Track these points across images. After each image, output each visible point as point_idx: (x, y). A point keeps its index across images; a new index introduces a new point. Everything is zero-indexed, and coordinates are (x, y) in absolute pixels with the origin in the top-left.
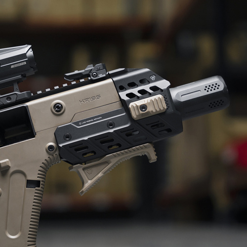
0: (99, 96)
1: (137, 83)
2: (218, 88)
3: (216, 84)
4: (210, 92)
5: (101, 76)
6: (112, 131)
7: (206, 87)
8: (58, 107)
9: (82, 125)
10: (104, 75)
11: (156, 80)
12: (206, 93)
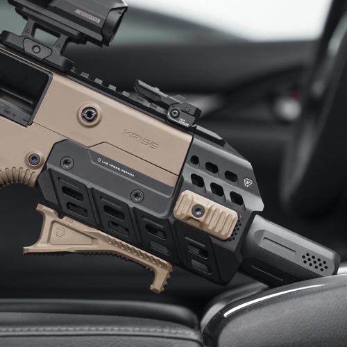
0: (155, 145)
1: (222, 171)
2: (322, 270)
3: (325, 262)
4: (306, 266)
5: (182, 122)
6: (131, 205)
7: (308, 255)
8: (89, 114)
9: (100, 163)
10: (187, 125)
11: (249, 189)
12: (300, 262)
